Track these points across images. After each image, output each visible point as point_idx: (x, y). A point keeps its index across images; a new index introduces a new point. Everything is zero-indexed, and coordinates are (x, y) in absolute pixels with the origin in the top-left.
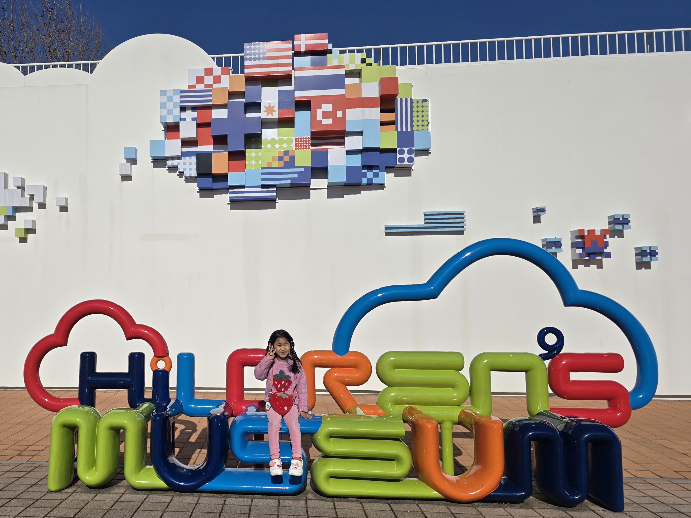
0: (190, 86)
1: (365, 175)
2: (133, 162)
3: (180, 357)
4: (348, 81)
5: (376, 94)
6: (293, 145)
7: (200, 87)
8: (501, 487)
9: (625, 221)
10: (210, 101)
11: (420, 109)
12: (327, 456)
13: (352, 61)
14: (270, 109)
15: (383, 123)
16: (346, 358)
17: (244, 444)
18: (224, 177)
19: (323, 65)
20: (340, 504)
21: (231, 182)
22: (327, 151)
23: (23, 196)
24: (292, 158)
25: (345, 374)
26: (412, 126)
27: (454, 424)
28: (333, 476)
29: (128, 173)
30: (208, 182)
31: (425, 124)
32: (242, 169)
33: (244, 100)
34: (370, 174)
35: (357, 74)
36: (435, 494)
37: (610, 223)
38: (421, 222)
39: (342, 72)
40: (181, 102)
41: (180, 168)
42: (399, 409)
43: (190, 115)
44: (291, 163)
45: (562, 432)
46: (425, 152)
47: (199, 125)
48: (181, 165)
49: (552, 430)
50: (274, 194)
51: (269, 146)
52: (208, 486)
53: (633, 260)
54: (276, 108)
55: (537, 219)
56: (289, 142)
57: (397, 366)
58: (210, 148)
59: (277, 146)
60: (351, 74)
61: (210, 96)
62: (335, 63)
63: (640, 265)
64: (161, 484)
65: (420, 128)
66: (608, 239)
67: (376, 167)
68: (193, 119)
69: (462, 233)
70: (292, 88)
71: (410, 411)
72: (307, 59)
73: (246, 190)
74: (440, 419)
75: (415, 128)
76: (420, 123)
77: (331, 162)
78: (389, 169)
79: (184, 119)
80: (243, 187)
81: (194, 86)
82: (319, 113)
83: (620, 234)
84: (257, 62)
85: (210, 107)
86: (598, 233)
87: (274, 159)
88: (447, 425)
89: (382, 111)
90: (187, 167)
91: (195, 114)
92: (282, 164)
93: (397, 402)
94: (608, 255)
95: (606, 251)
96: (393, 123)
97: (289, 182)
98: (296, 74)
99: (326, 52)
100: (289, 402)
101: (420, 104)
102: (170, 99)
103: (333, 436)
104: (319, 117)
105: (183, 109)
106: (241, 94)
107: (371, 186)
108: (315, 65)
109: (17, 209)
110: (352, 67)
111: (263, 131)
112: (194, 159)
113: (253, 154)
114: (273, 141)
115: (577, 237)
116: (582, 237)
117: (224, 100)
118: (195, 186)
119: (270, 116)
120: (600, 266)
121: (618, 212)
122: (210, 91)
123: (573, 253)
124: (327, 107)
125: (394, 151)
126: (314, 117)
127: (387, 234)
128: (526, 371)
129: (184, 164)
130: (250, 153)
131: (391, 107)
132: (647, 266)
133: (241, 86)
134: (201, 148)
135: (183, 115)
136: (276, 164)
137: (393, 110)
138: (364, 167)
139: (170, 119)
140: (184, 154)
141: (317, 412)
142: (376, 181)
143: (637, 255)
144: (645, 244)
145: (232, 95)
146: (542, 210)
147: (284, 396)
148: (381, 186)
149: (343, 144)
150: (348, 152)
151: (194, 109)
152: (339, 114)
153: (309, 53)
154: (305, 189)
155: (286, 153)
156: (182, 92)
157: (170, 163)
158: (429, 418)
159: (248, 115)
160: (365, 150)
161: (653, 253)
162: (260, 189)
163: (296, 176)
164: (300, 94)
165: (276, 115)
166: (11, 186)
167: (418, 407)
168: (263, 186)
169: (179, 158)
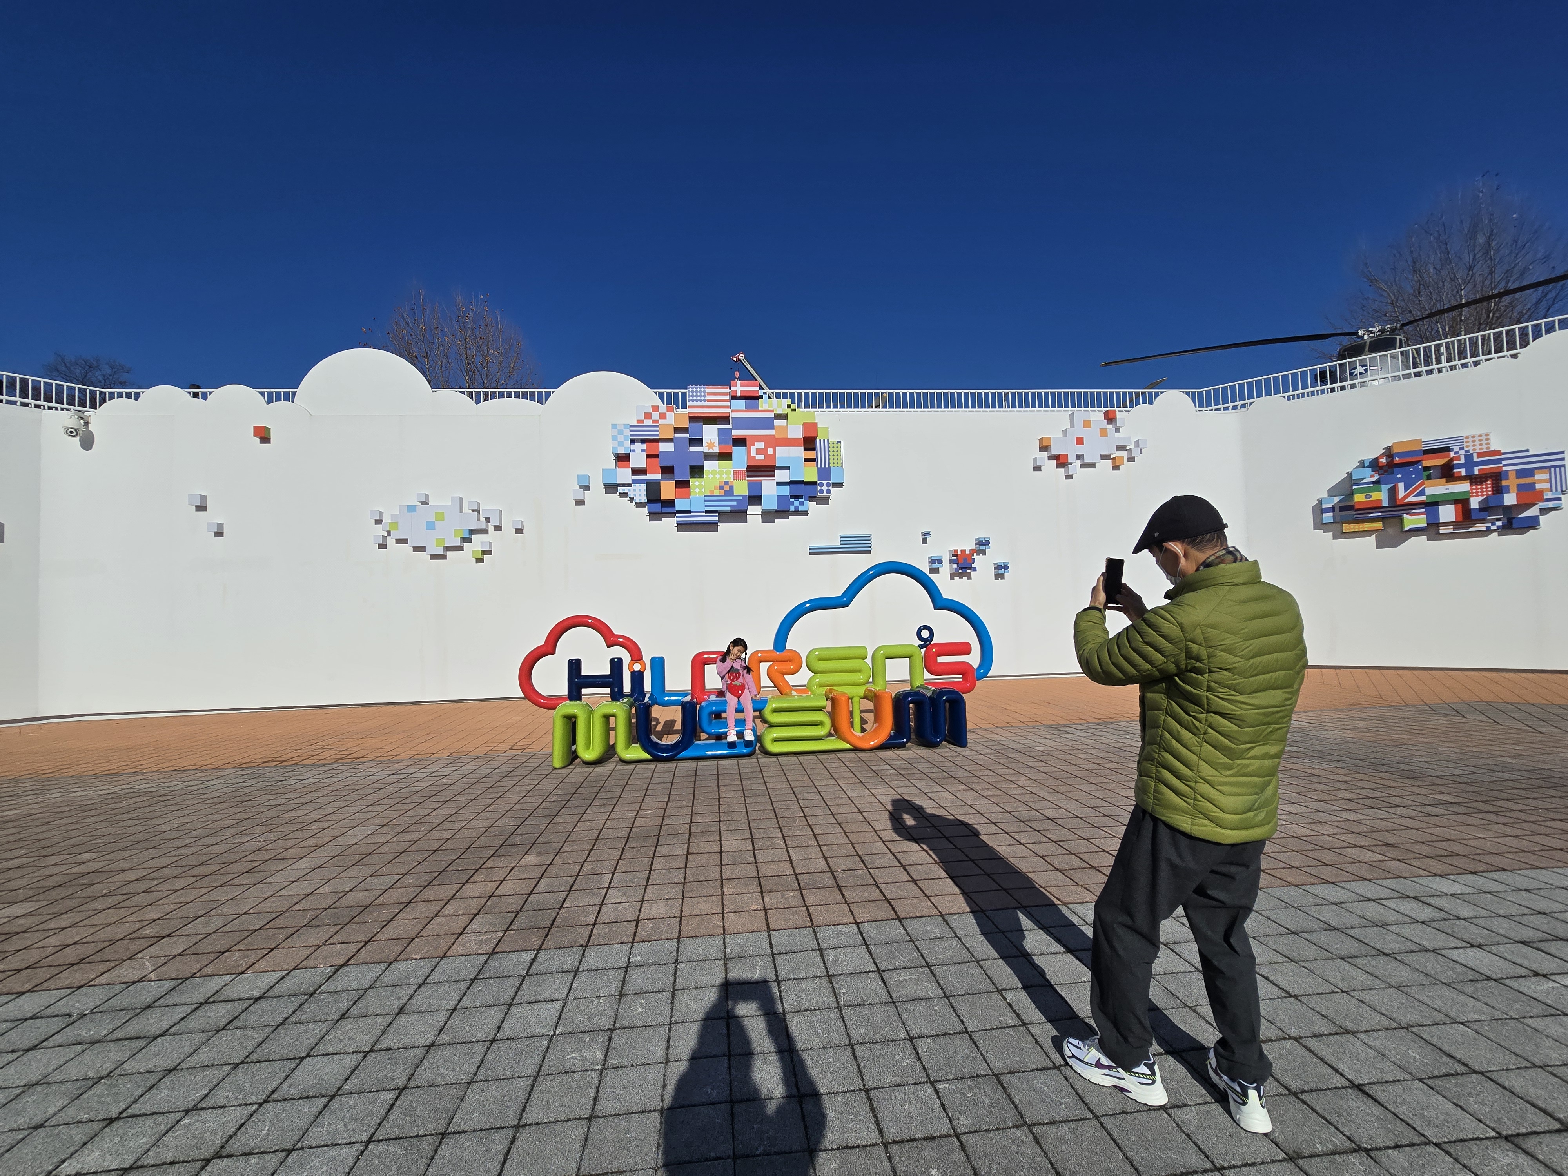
0: (638, 421)
1: (793, 503)
2: (586, 488)
3: (653, 660)
4: (777, 423)
5: (800, 435)
6: (732, 476)
7: (648, 422)
8: (891, 738)
9: (987, 543)
10: (658, 435)
11: (835, 449)
12: (772, 726)
13: (780, 406)
14: (711, 445)
15: (806, 460)
16: (783, 654)
17: (710, 722)
18: (671, 503)
19: (756, 409)
20: (781, 759)
21: (678, 508)
22: (760, 483)
23: (478, 519)
24: (732, 488)
25: (784, 667)
26: (829, 463)
27: (861, 698)
28: (776, 740)
29: (582, 498)
30: (657, 507)
31: (839, 462)
32: (688, 496)
33: (687, 435)
34: (797, 503)
35: (784, 417)
36: (848, 746)
37: (976, 544)
38: (838, 544)
39: (772, 415)
40: (631, 435)
41: (631, 494)
42: (823, 690)
43: (639, 446)
44: (730, 492)
45: (930, 698)
46: (840, 485)
47: (648, 456)
48: (633, 491)
49: (924, 695)
50: (717, 519)
51: (711, 476)
52: (683, 754)
53: (992, 572)
54: (717, 444)
55: (925, 541)
56: (728, 473)
57: (820, 659)
58: (658, 477)
59: (718, 476)
60: (779, 417)
61: (657, 431)
62: (766, 407)
63: (997, 576)
64: (646, 756)
65: (836, 465)
66: (975, 556)
67: (801, 497)
68: (642, 451)
69: (869, 552)
70: (730, 426)
71: (830, 691)
72: (742, 403)
73: (692, 514)
74: (851, 695)
75: (831, 465)
76: (836, 461)
77: (764, 493)
78: (812, 498)
79: (634, 451)
80: (689, 512)
81: (642, 421)
82: (753, 450)
83: (983, 552)
84: (699, 404)
85: (658, 441)
86: (968, 552)
87: (715, 487)
88: (856, 699)
89: (805, 450)
90: (638, 493)
91: (644, 446)
92: (722, 492)
93: (821, 685)
94: (975, 569)
95: (973, 566)
96: (814, 460)
97: (729, 508)
98: (733, 415)
99: (757, 398)
100: (742, 687)
101: (835, 445)
102: (620, 432)
103: (776, 711)
104: (753, 453)
105: (633, 441)
106: (685, 430)
107: (797, 513)
108: (748, 409)
109: (472, 532)
110: (780, 412)
111: (705, 462)
112: (644, 487)
113: (697, 483)
114: (714, 472)
115: (953, 555)
116: (957, 555)
117: (671, 435)
118: (645, 510)
119: (711, 451)
120: (970, 578)
121: (982, 536)
122: (657, 426)
123: (951, 567)
124: (760, 445)
125: (815, 483)
126: (749, 452)
127: (811, 553)
128: (909, 658)
129: (635, 490)
130: (694, 482)
131: (813, 447)
132: (1002, 577)
133: (686, 424)
134: (649, 477)
135: (633, 447)
136: (717, 492)
137: (814, 449)
138: (792, 497)
139: (621, 451)
140: (634, 482)
141: (763, 695)
142: (801, 508)
143: (995, 568)
144: (1000, 560)
145: (677, 430)
146: (929, 534)
147: (738, 684)
148: (805, 513)
149: (774, 476)
150: (778, 484)
151: (643, 441)
152: (770, 451)
153: (744, 397)
154: (743, 514)
155: (726, 483)
156: (631, 426)
157: (621, 489)
158: (843, 694)
159: (692, 449)
160: (792, 482)
161: (1006, 567)
162: (704, 514)
163: (735, 503)
164: (737, 433)
165: (716, 450)
166: (467, 510)
167: (835, 688)
168: (707, 512)
169: (629, 485)
